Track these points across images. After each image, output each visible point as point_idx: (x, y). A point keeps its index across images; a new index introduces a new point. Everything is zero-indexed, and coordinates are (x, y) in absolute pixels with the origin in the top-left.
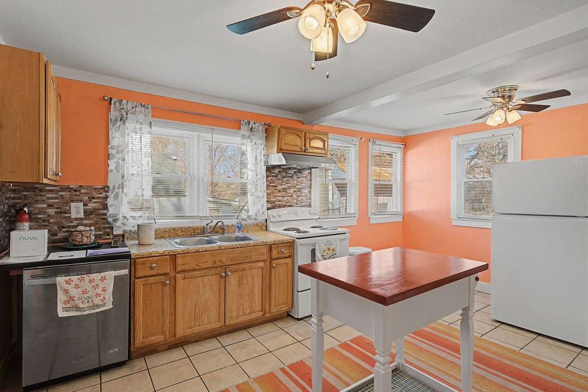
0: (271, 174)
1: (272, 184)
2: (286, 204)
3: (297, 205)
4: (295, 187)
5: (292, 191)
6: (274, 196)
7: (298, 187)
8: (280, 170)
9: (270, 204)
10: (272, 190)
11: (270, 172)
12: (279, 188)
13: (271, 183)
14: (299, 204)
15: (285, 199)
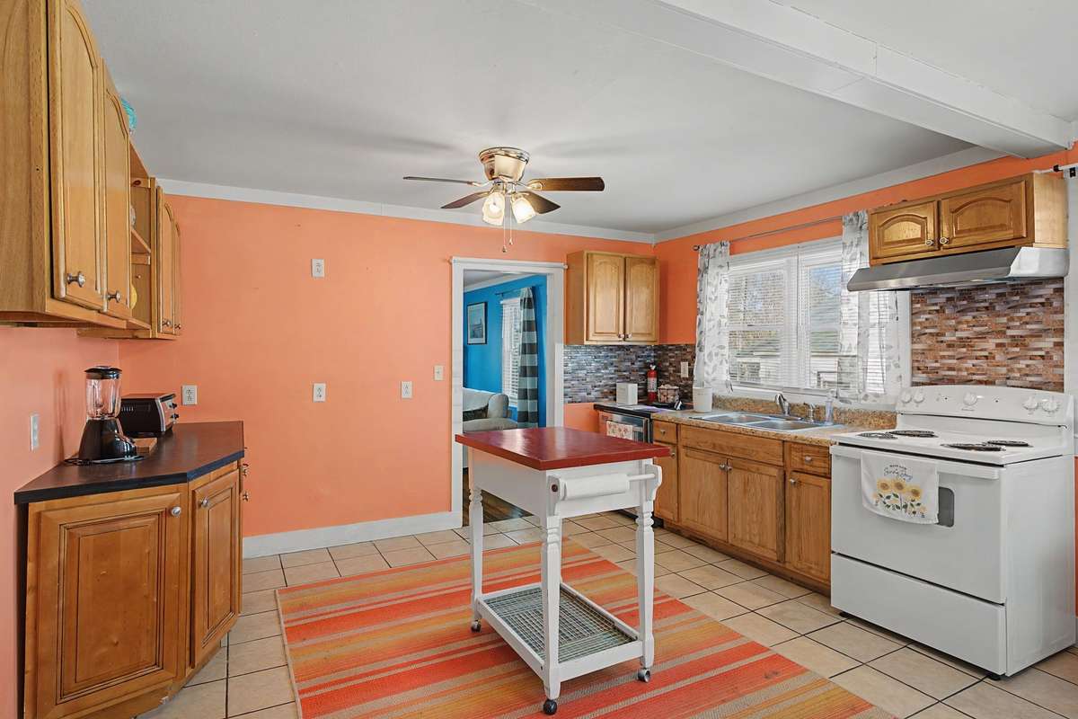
0: (925, 308)
1: (927, 331)
2: (970, 377)
3: (1009, 382)
4: (1005, 333)
5: (990, 344)
6: (935, 357)
7: (1010, 332)
8: (950, 295)
9: (925, 375)
10: (929, 342)
11: (923, 302)
12: (949, 337)
13: (926, 328)
14: (1015, 378)
15: (969, 363)
